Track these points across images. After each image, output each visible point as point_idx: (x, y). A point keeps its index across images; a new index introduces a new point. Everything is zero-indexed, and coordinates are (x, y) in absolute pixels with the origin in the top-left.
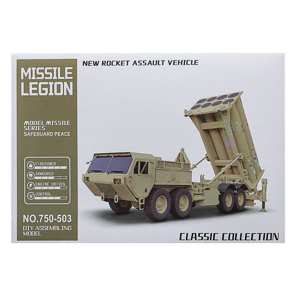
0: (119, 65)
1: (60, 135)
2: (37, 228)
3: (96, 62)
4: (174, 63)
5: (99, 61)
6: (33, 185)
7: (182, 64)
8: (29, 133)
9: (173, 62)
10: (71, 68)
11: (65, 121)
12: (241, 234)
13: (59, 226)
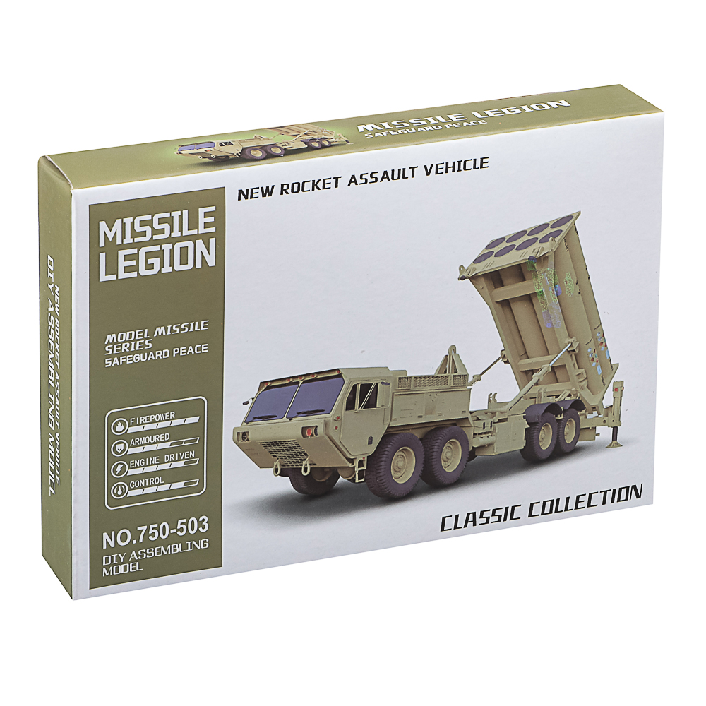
0: (319, 189)
1: (185, 354)
2: (133, 555)
3: (268, 188)
4: (437, 169)
5: (273, 187)
6: (124, 468)
7: (453, 171)
8: (116, 359)
9: (434, 167)
10: (213, 208)
11: (197, 323)
12: (568, 499)
13: (180, 544)
